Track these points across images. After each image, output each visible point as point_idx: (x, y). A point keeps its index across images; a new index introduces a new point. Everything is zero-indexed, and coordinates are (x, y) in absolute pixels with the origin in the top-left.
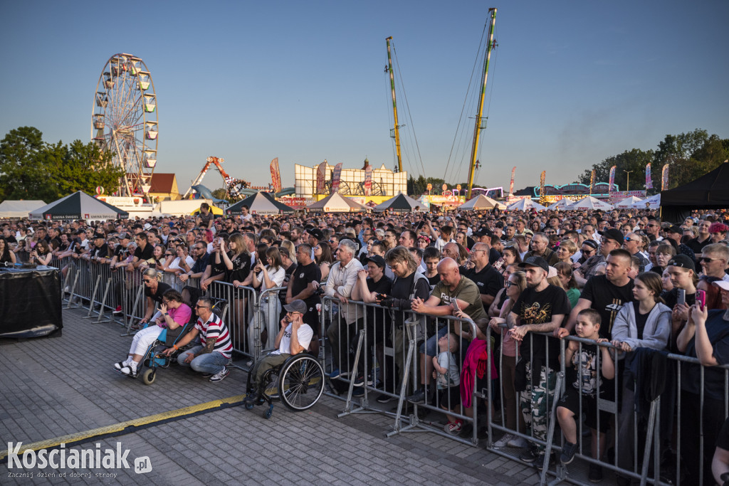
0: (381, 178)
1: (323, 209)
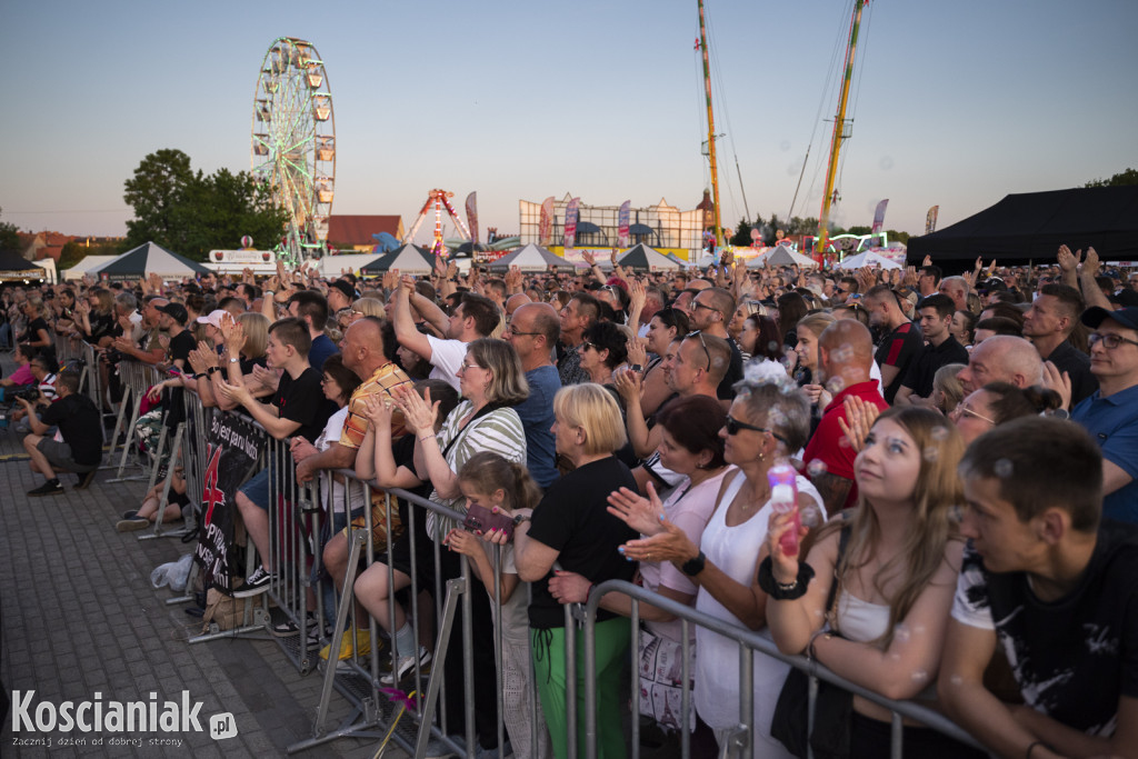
0: (660, 221)
1: (507, 266)
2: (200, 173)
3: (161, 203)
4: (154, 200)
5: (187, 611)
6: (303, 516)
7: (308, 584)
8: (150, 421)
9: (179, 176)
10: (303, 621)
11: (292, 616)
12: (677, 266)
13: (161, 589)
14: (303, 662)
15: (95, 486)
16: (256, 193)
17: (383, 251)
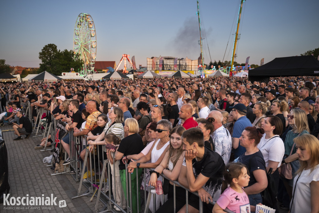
0: (186, 63)
1: (142, 77)
2: (60, 51)
3: (49, 59)
4: (47, 58)
5: (51, 168)
6: (77, 146)
7: (78, 161)
8: (43, 121)
9: (54, 51)
10: (77, 170)
11: (75, 169)
12: (189, 76)
13: (45, 163)
14: (77, 180)
15: (30, 138)
16: (75, 56)
17: (109, 72)
